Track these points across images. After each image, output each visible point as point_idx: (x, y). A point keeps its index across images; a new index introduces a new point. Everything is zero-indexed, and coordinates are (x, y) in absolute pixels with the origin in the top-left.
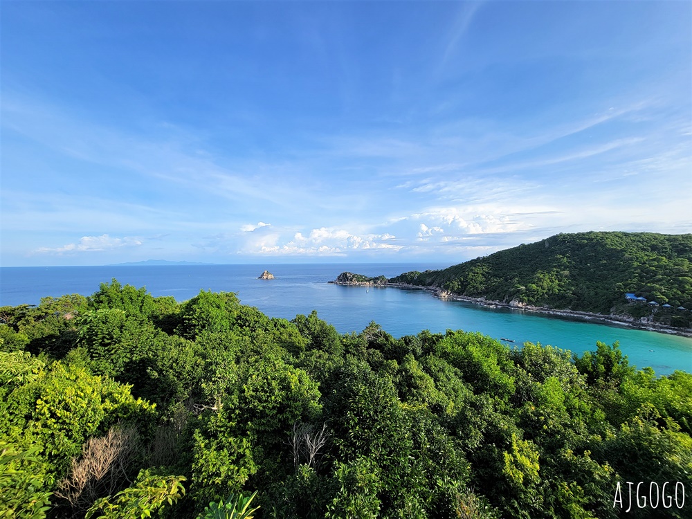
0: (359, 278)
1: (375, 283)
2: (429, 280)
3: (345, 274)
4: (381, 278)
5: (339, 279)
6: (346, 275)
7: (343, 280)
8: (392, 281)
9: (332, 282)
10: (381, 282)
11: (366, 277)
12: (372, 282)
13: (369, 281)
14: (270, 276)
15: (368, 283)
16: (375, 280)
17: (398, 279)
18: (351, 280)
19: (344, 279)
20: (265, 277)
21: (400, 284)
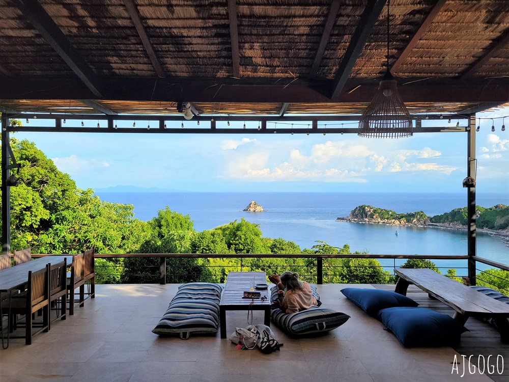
0: (383, 214)
1: (408, 221)
2: (500, 221)
3: (362, 208)
4: (419, 215)
5: (354, 214)
6: (364, 209)
7: (359, 216)
8: (437, 219)
9: (343, 219)
10: (419, 220)
11: (394, 213)
12: (403, 221)
13: (399, 218)
14: (259, 209)
15: (397, 222)
16: (409, 217)
17: (447, 217)
18: (372, 216)
19: (361, 215)
20: (252, 210)
21: (451, 226)
